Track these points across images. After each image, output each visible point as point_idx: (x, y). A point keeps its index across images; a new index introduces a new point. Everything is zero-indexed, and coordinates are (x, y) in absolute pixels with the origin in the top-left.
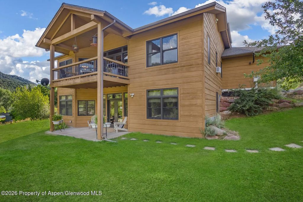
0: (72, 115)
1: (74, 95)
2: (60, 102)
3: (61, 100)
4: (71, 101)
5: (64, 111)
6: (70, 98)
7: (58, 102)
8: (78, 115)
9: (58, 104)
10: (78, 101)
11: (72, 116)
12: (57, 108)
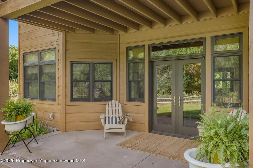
0: (54, 100)
1: (61, 47)
2: (25, 68)
3: (26, 64)
4: (52, 64)
5: (34, 89)
6: (49, 57)
7: (21, 68)
8: (72, 100)
9: (21, 75)
10: (72, 64)
11: (56, 103)
12: (18, 85)
